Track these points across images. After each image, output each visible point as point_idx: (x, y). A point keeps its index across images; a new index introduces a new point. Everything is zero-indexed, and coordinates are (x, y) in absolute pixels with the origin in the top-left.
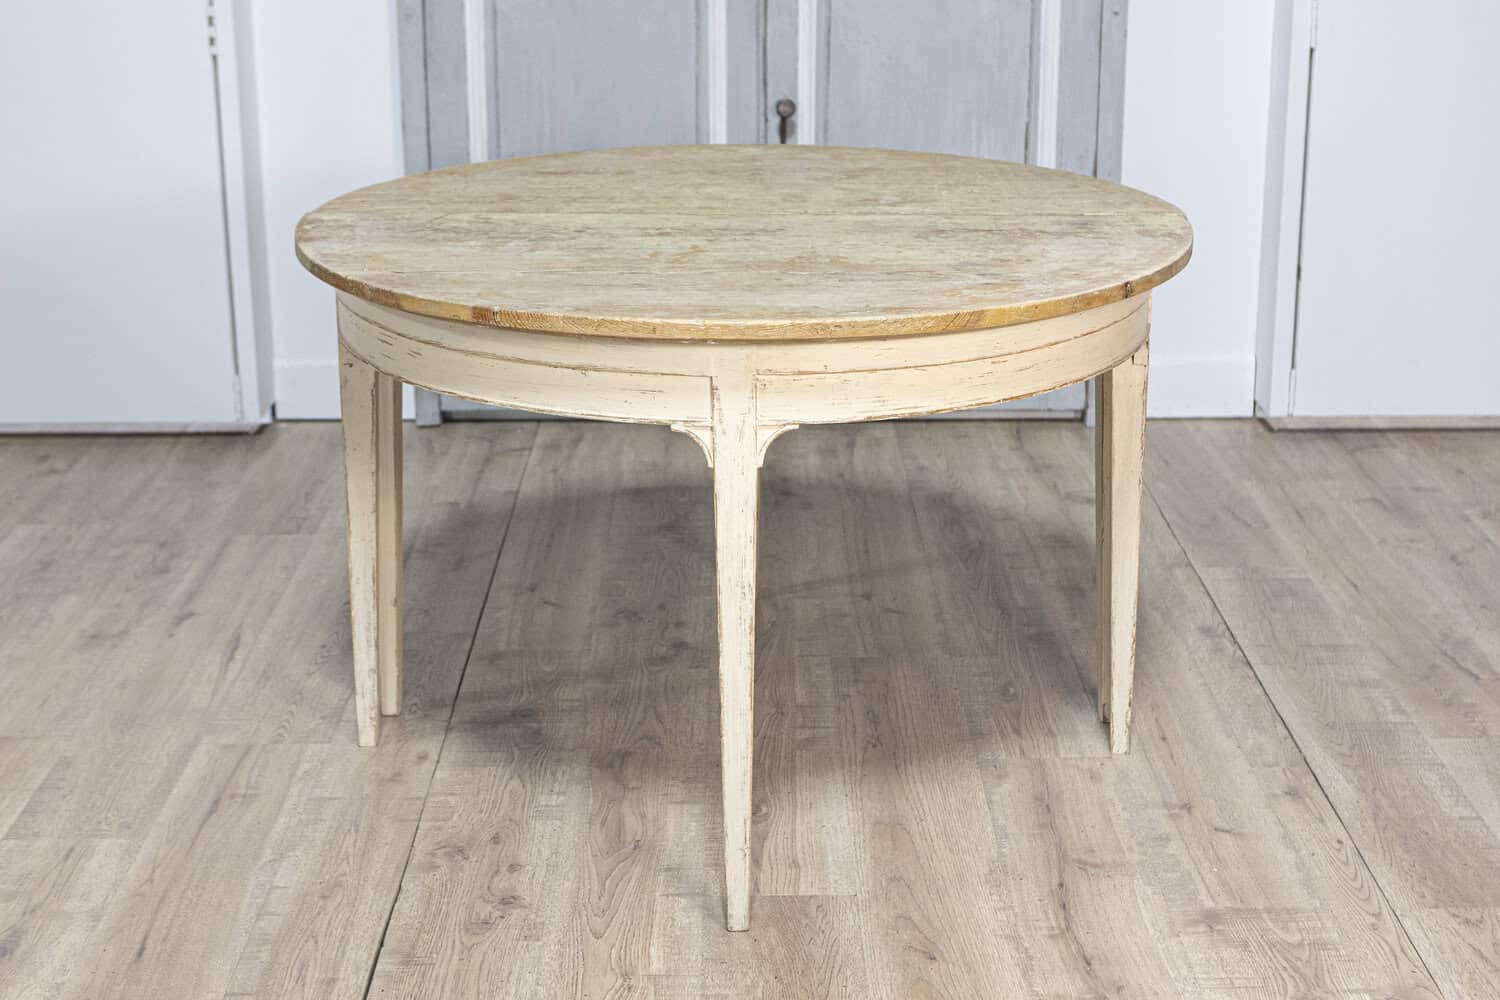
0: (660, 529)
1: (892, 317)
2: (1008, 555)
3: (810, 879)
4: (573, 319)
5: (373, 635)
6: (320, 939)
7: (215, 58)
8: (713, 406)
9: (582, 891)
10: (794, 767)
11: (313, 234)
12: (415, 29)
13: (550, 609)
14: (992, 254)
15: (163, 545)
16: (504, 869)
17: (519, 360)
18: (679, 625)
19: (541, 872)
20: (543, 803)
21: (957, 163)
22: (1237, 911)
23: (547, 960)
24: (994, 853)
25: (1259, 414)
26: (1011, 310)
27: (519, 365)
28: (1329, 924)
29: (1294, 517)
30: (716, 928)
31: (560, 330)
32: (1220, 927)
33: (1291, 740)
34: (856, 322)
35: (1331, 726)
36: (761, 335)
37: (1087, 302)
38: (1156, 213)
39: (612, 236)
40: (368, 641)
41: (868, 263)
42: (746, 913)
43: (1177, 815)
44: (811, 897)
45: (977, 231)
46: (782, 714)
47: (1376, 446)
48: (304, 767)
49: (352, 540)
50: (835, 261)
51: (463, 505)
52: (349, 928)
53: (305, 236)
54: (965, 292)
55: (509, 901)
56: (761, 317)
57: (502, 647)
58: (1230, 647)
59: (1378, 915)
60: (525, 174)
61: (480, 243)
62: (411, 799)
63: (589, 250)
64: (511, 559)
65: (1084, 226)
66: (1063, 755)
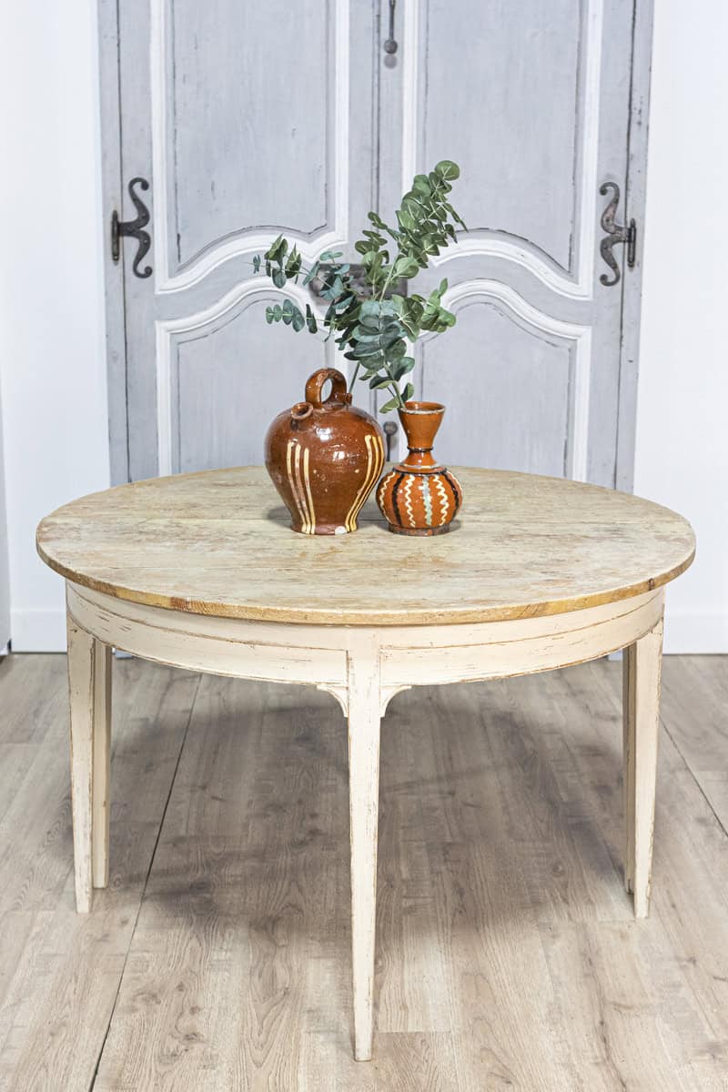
0: (297, 739)
1: (480, 608)
2: (554, 761)
3: (416, 1019)
4: (247, 608)
5: (88, 830)
6: (50, 1068)
8: (348, 672)
9: (245, 1029)
10: (401, 929)
11: (49, 535)
12: (119, 368)
13: (217, 803)
14: (551, 555)
16: (187, 1012)
17: (204, 636)
18: (314, 816)
19: (214, 1014)
20: (215, 958)
21: (521, 479)
23: (221, 1085)
24: (551, 998)
26: (568, 600)
27: (204, 640)
30: (347, 1058)
31: (236, 616)
32: (720, 1056)
34: (455, 611)
36: (385, 621)
37: (622, 594)
38: (668, 522)
39: (272, 539)
40: (85, 833)
41: (459, 562)
42: (370, 1048)
43: (685, 966)
44: (416, 1033)
45: (538, 535)
46: (392, 886)
48: (36, 930)
50: (436, 561)
51: (152, 720)
52: (72, 1058)
53: (44, 536)
54: (534, 587)
55: (191, 1037)
56: (383, 607)
57: (182, 832)
60: (203, 485)
61: (174, 544)
62: (116, 955)
63: (254, 550)
64: (188, 764)
65: (617, 532)
66: (600, 919)
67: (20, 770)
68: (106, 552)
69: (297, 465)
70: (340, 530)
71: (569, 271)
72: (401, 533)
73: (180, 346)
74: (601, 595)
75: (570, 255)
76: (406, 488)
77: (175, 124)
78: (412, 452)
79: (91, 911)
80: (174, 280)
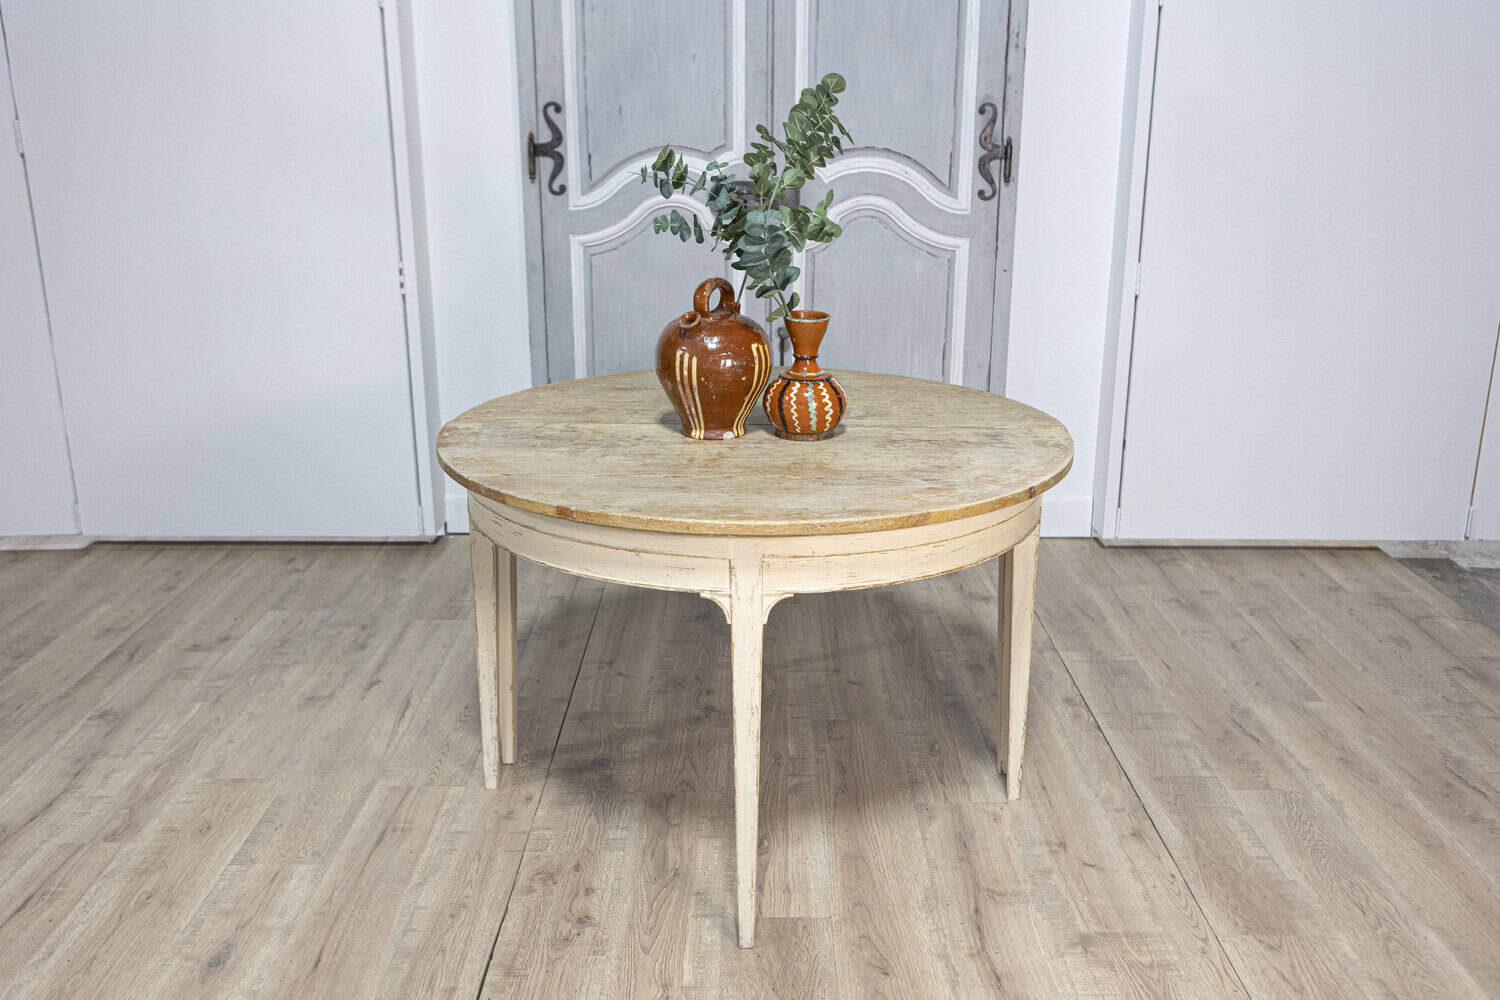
0: (698, 617)
1: (862, 518)
2: (931, 640)
3: (798, 904)
4: (629, 518)
5: (495, 714)
6: (447, 953)
7: (404, 296)
8: (731, 580)
9: (636, 912)
10: (787, 808)
11: (449, 440)
12: (538, 278)
13: (621, 679)
14: (932, 462)
15: (364, 627)
16: (581, 893)
17: (591, 544)
18: (709, 692)
19: (607, 896)
20: (611, 837)
21: (902, 382)
22: (1104, 934)
23: (609, 972)
24: (928, 882)
25: (1094, 535)
26: (949, 511)
27: (590, 547)
28: (1171, 948)
29: (1123, 613)
30: (731, 944)
31: (620, 525)
32: (1091, 949)
33: (1132, 790)
34: (837, 523)
35: (1160, 779)
36: (766, 532)
37: (1003, 503)
38: (1045, 427)
39: (662, 444)
40: (491, 719)
41: (842, 469)
42: (753, 936)
43: (1055, 851)
44: (799, 919)
45: (920, 441)
46: (779, 764)
47: (1175, 560)
48: (446, 806)
49: (480, 649)
50: (820, 467)
51: (567, 598)
52: (468, 943)
53: (443, 442)
54: (917, 496)
55: (584, 920)
56: (765, 517)
57: (588, 708)
58: (1086, 715)
59: (1205, 940)
60: (603, 389)
61: (567, 449)
62: (519, 833)
63: (644, 456)
64: (597, 640)
65: (996, 437)
66: (974, 800)
67: (445, 646)
68: (499, 457)
69: (686, 373)
70: (728, 435)
71: (950, 188)
72: (787, 438)
73: (594, 259)
74: (982, 504)
75: (950, 171)
76: (792, 395)
77: (584, 50)
78: (797, 360)
79: (498, 786)
80: (585, 197)
